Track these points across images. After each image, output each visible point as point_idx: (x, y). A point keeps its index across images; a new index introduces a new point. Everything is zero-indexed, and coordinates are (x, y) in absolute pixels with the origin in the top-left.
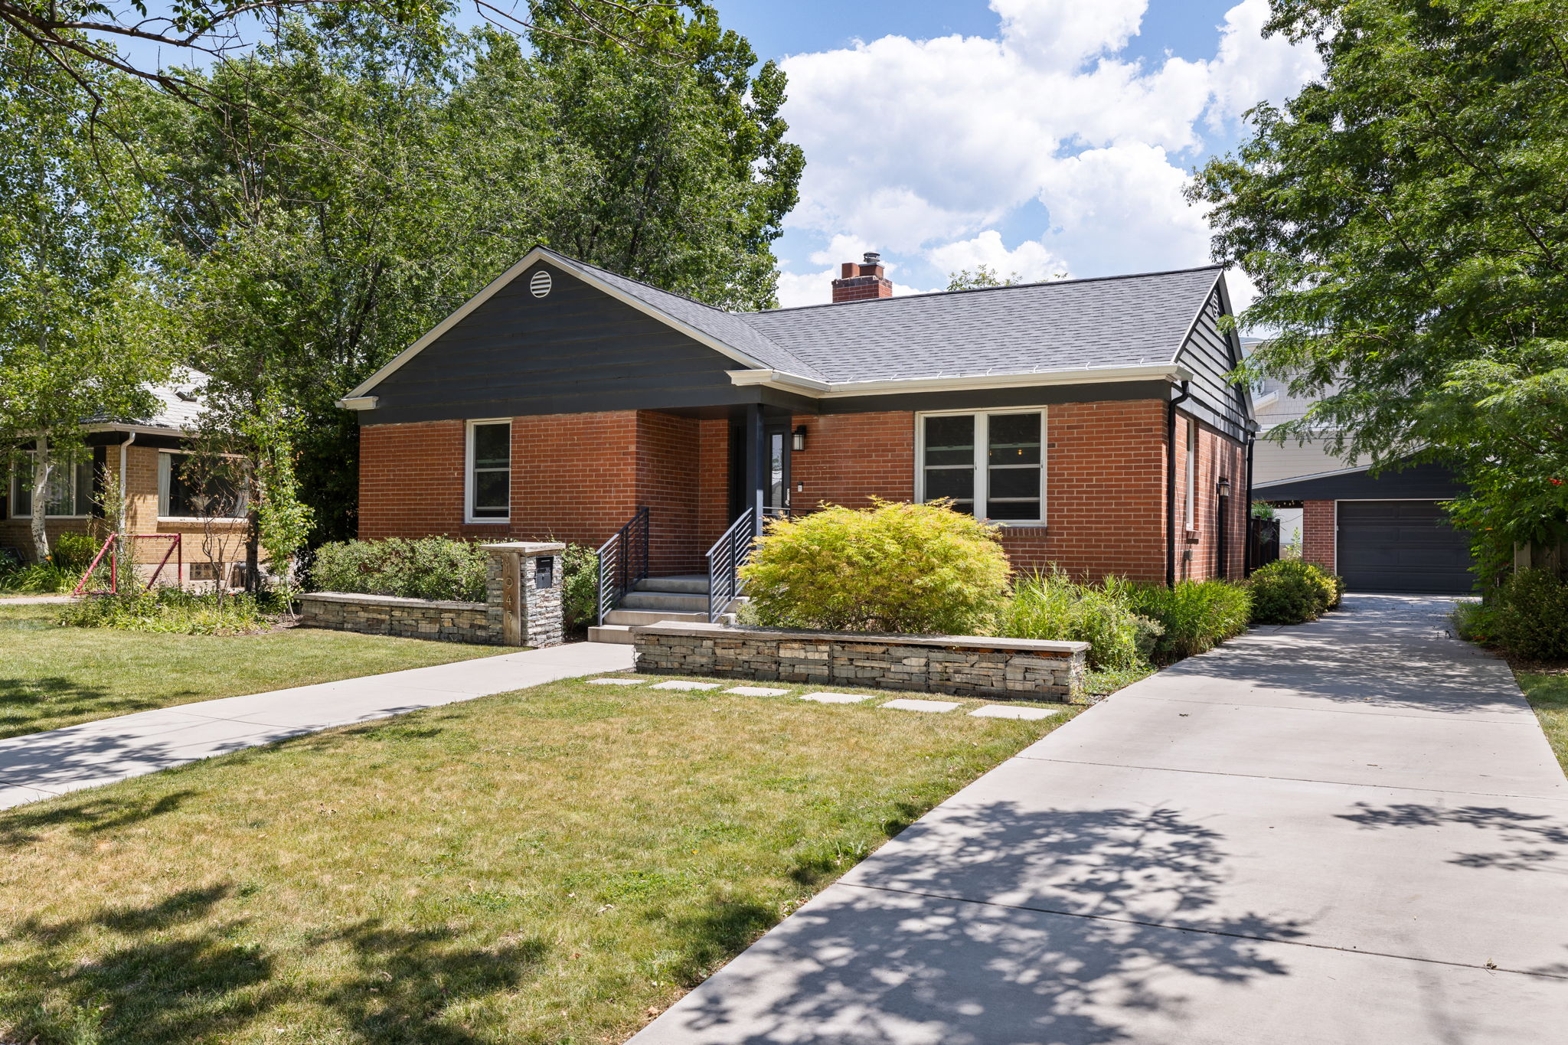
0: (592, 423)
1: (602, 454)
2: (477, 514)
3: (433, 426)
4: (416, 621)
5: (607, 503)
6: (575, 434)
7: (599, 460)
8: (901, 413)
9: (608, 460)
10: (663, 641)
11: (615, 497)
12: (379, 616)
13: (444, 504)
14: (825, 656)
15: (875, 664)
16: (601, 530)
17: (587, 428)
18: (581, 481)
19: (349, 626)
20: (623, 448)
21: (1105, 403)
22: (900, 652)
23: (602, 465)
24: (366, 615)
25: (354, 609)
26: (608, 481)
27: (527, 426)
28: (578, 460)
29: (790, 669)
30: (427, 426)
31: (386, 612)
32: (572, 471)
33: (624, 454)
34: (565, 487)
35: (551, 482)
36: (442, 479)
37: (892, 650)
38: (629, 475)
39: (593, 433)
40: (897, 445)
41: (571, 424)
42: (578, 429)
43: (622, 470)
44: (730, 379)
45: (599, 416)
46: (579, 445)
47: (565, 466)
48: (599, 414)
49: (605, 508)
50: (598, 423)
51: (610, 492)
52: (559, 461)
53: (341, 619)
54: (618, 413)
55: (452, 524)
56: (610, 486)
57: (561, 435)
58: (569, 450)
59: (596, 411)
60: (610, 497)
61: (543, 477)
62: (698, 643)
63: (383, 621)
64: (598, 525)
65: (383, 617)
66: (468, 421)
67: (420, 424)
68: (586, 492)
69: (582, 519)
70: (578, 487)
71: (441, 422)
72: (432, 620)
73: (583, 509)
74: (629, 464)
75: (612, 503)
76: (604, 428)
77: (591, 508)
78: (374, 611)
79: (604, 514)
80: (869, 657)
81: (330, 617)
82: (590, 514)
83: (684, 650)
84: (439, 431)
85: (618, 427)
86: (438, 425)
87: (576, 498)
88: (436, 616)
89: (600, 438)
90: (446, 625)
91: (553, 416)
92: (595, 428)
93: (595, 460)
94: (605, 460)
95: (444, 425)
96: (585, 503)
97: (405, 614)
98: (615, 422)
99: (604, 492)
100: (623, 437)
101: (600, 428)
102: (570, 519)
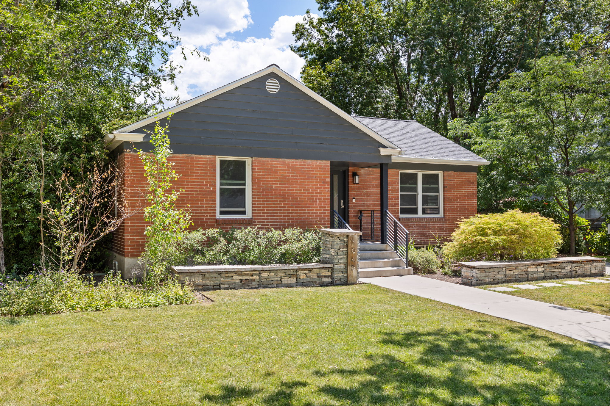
0: (305, 165)
1: (311, 182)
2: (222, 213)
3: (193, 158)
4: (280, 277)
5: (314, 207)
6: (295, 170)
7: (309, 185)
8: (394, 170)
9: (315, 185)
10: (486, 270)
11: (319, 204)
12: (251, 278)
13: (203, 207)
14: (543, 269)
15: (557, 270)
16: (311, 221)
17: (302, 168)
18: (299, 196)
19: (226, 286)
20: (323, 179)
21: (461, 173)
22: (565, 265)
23: (311, 188)
24: (241, 278)
25: (230, 275)
26: (314, 196)
27: (264, 164)
28: (296, 184)
29: (532, 276)
30: (187, 157)
31: (256, 274)
32: (293, 190)
33: (323, 183)
34: (289, 199)
35: (279, 195)
36: (200, 191)
37: (562, 265)
38: (326, 193)
39: (306, 171)
40: (393, 183)
41: (292, 165)
42: (296, 168)
43: (322, 191)
44: (379, 151)
45: (309, 162)
46: (297, 176)
47: (289, 187)
48: (309, 161)
49: (313, 210)
50: (308, 165)
51: (316, 202)
52: (285, 184)
53: (218, 282)
54: (319, 161)
55: (209, 219)
56: (316, 199)
57: (286, 170)
58: (291, 179)
59: (307, 159)
60: (316, 204)
61: (275, 192)
62: (500, 269)
63: (254, 280)
64: (309, 219)
65: (254, 277)
66: (217, 156)
67: (181, 155)
68: (302, 201)
69: (299, 216)
70: (297, 199)
71: (199, 156)
72: (291, 276)
73: (300, 210)
74: (326, 188)
75: (317, 207)
76: (311, 168)
77: (305, 210)
78: (247, 275)
79: (312, 213)
80: (555, 268)
81: (208, 282)
82: (304, 213)
83: (495, 273)
84: (197, 161)
85: (320, 168)
86: (196, 158)
87: (295, 204)
88: (294, 274)
89: (310, 174)
90: (301, 277)
91: (281, 160)
92: (307, 168)
93: (307, 185)
94: (313, 185)
95: (202, 158)
96: (302, 207)
97: (273, 274)
98: (318, 166)
99: (312, 202)
100: (323, 174)
101: (310, 168)
102: (292, 216)
